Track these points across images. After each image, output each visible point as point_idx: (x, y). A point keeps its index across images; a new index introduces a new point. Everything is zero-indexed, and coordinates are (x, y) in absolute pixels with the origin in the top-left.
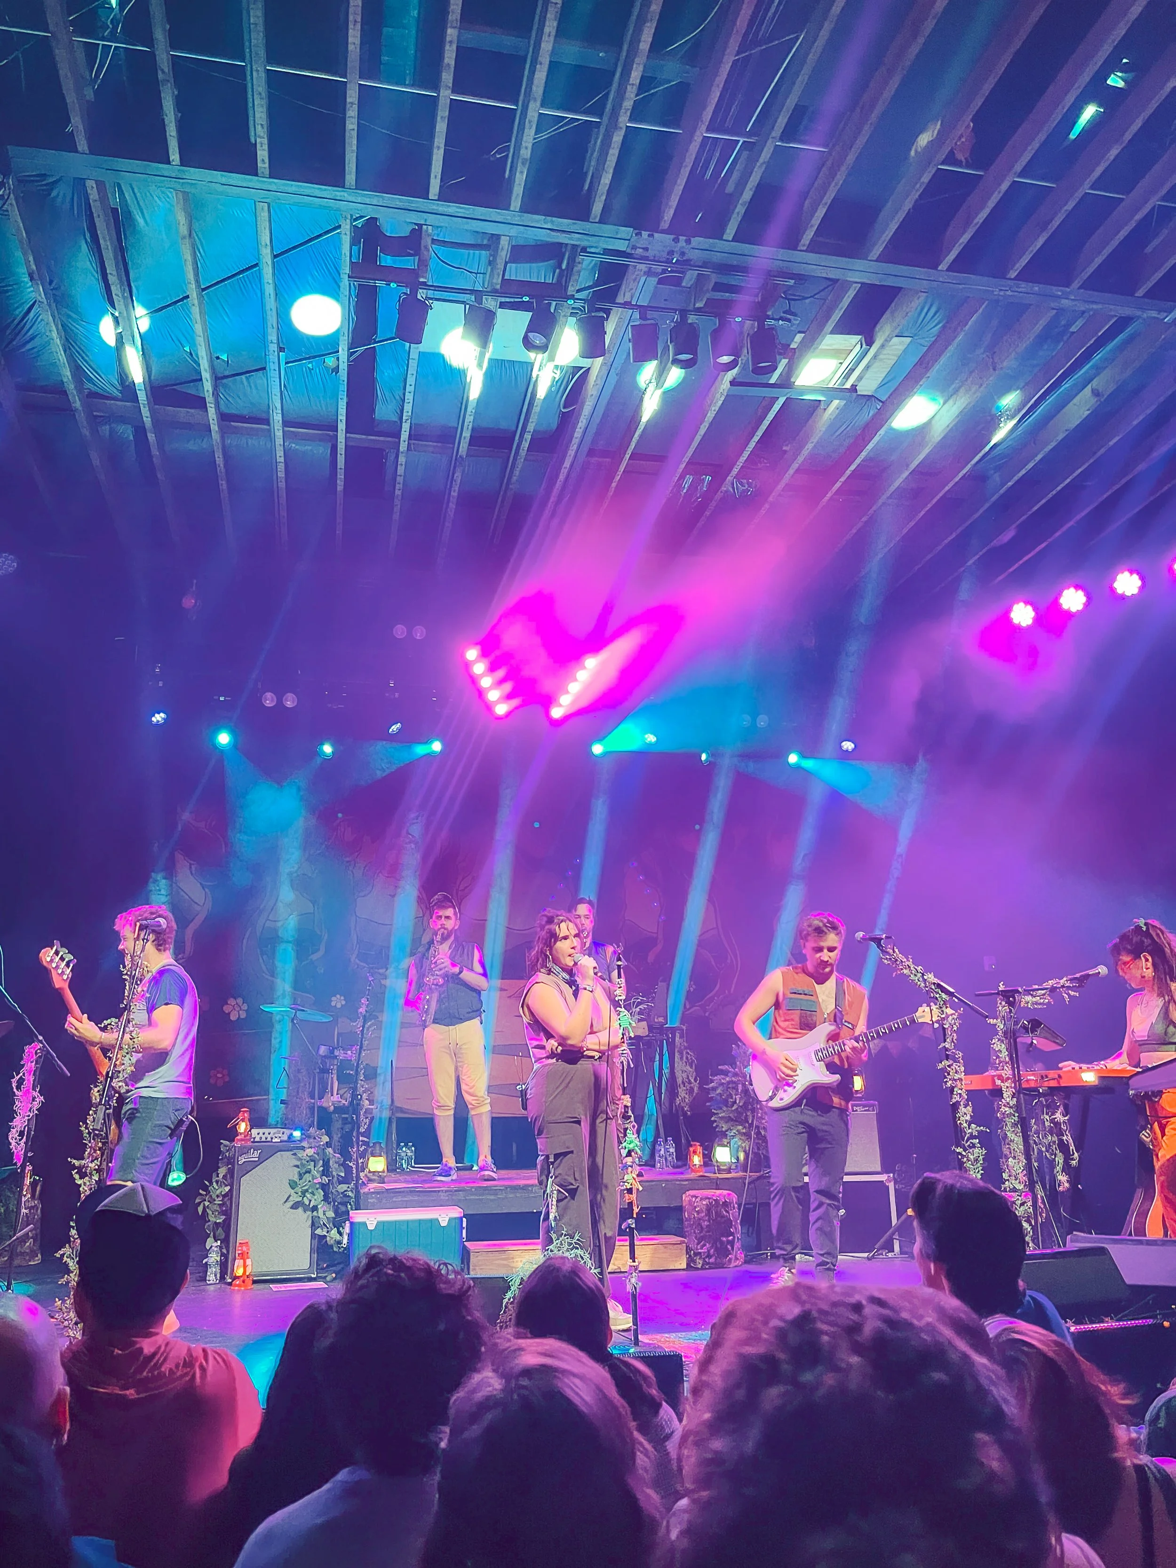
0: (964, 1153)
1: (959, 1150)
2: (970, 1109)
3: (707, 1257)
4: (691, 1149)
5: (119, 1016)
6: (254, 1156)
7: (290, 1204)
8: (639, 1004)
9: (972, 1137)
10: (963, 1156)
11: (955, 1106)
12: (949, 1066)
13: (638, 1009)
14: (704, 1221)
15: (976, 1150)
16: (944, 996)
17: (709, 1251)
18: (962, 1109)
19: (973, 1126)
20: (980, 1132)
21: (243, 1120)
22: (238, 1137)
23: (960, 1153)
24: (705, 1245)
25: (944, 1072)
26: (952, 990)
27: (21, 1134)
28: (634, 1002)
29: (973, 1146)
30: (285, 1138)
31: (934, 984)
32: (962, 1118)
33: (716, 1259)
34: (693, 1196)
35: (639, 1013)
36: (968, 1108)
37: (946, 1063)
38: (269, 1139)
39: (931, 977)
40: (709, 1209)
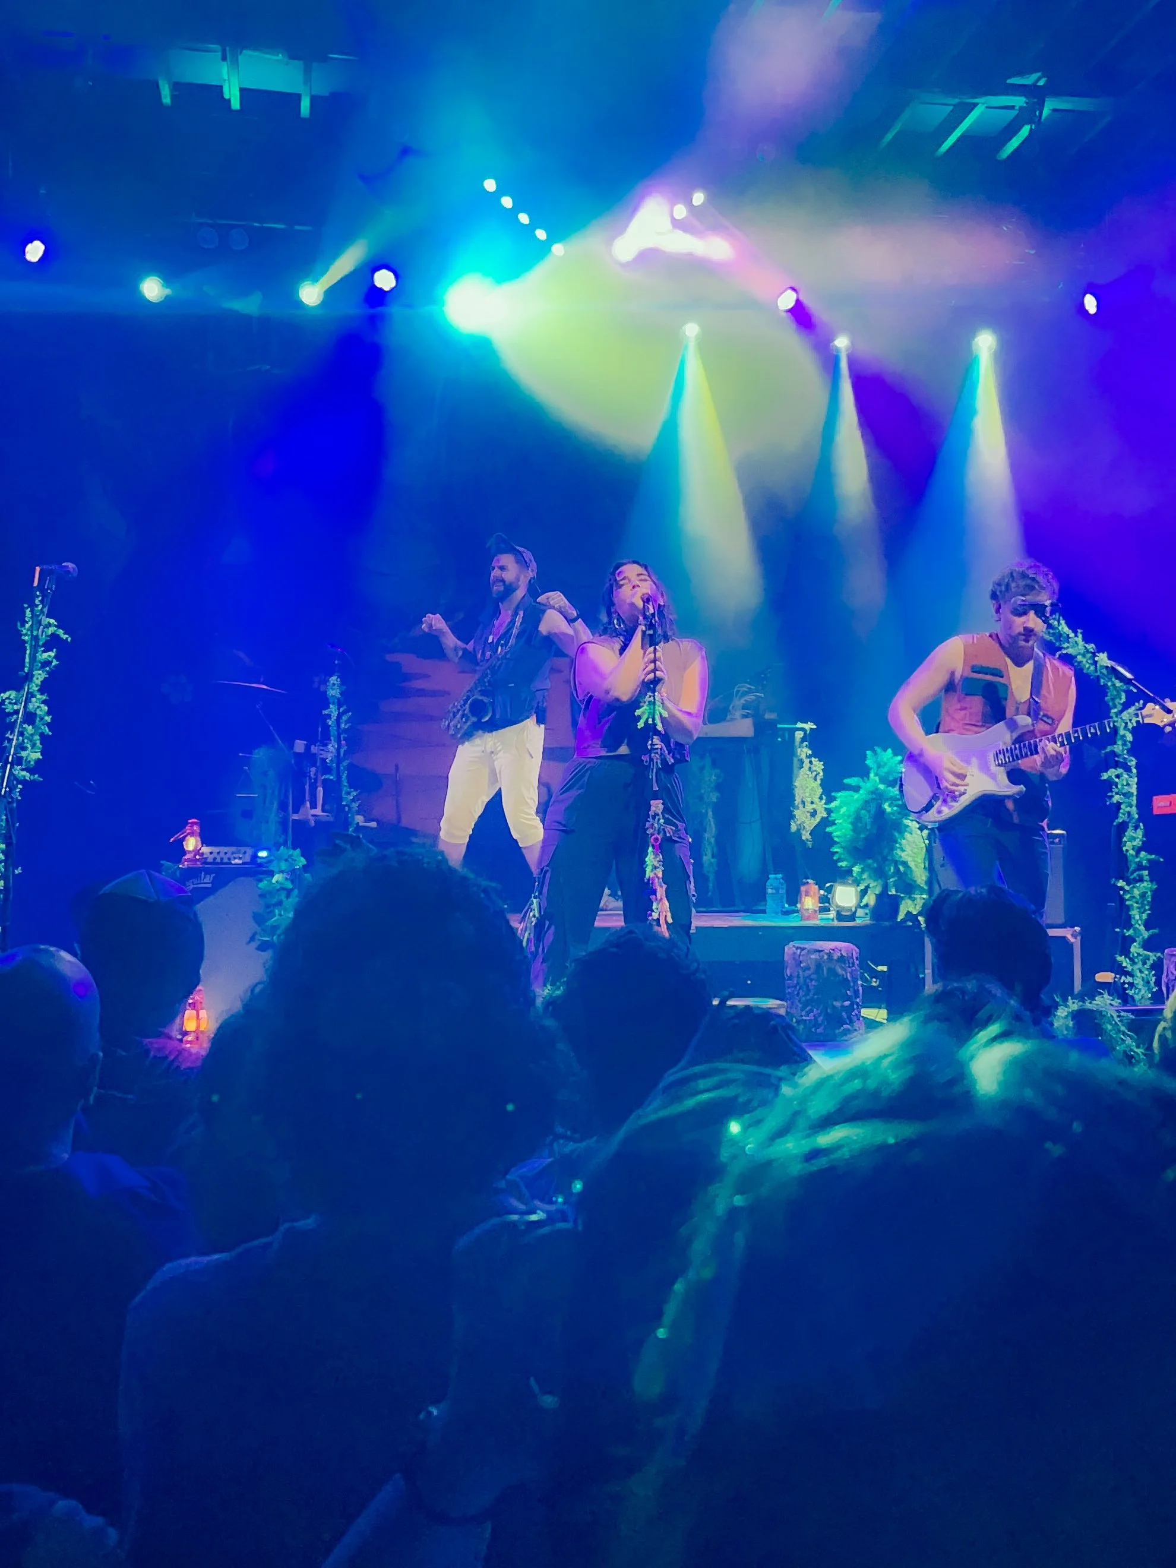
0: (1127, 888)
1: (1121, 883)
2: (1140, 833)
3: (814, 1026)
4: (803, 888)
5: (18, 688)
6: (207, 881)
7: (255, 944)
8: (745, 693)
9: (1140, 867)
10: (1126, 891)
11: (1123, 827)
12: (1118, 776)
13: (742, 701)
14: (812, 980)
15: (1145, 884)
16: (1118, 684)
17: (816, 1019)
18: (1130, 832)
19: (1143, 854)
20: (1149, 861)
21: (192, 834)
22: (186, 857)
23: (1122, 888)
24: (811, 1011)
25: (1109, 784)
26: (1129, 676)
28: (738, 691)
29: (1141, 879)
30: (248, 858)
31: (1107, 667)
32: (1128, 844)
33: (824, 1029)
34: (797, 948)
35: (744, 707)
36: (1138, 831)
37: (1112, 773)
38: (226, 860)
39: (1103, 659)
40: (819, 966)
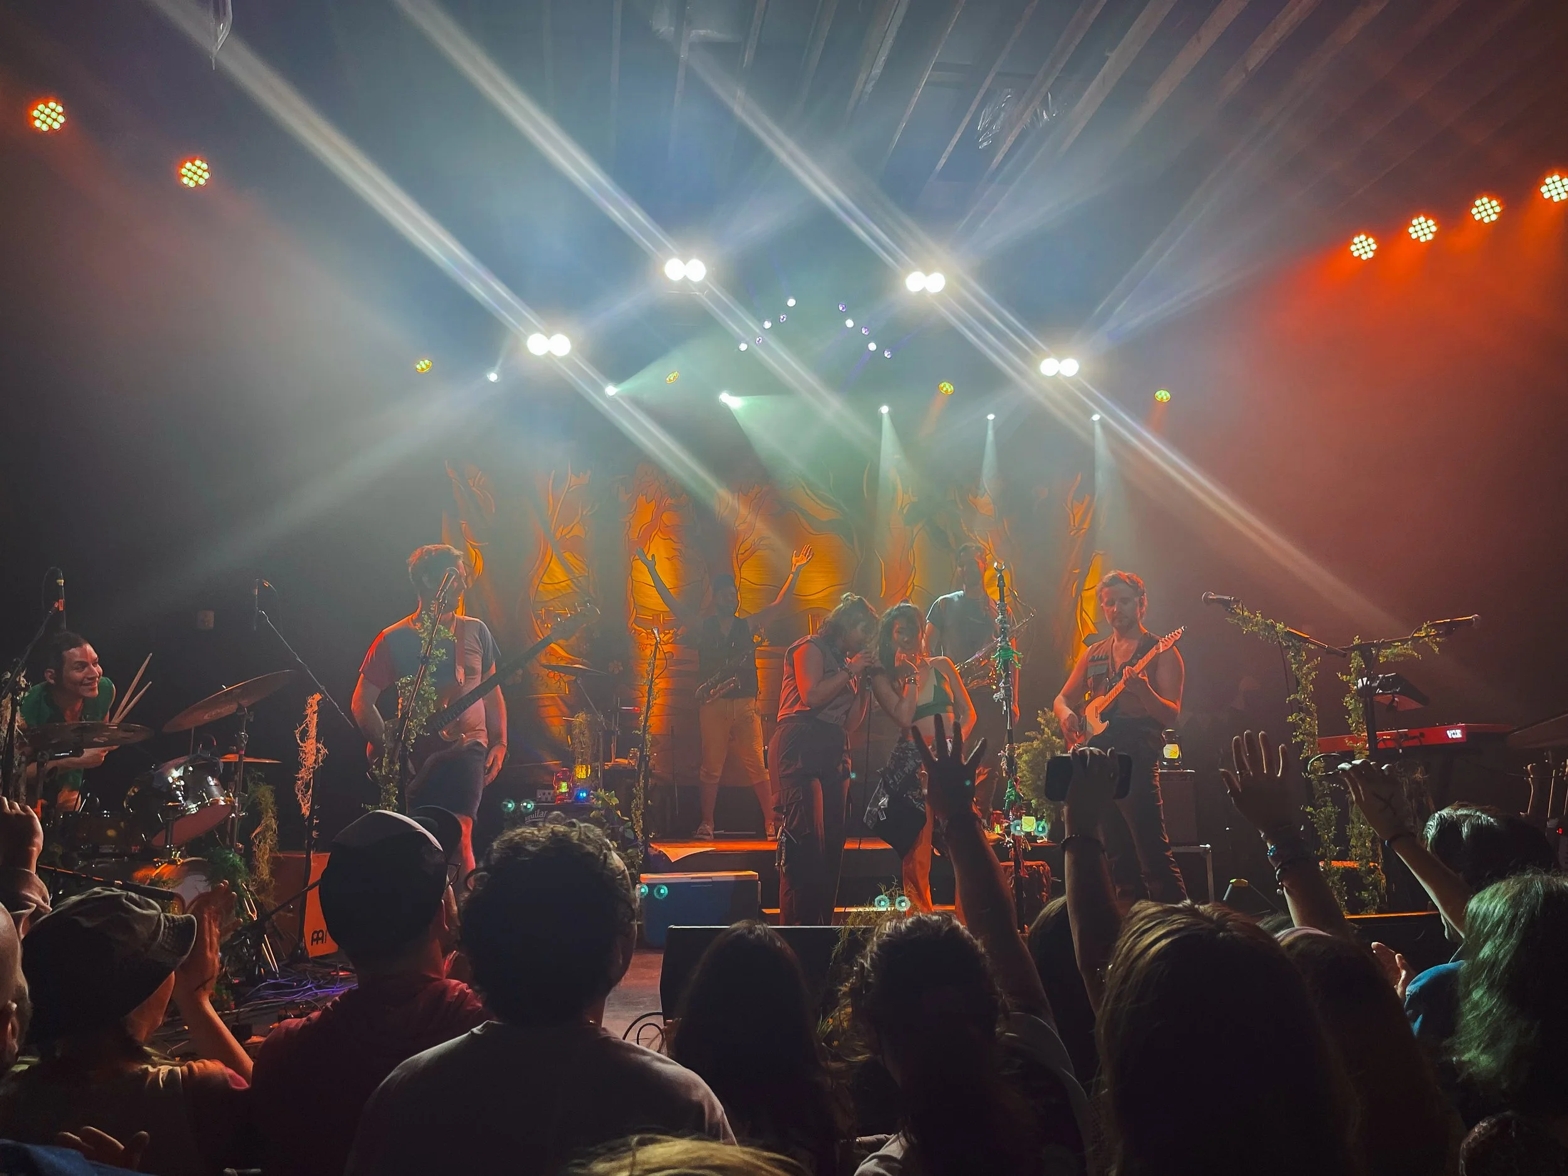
0: (1314, 813)
9: (1324, 794)
10: (1313, 816)
12: (1301, 719)
15: (1329, 808)
27: (307, 786)
29: (1325, 805)
